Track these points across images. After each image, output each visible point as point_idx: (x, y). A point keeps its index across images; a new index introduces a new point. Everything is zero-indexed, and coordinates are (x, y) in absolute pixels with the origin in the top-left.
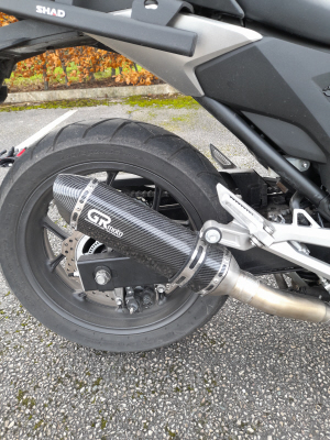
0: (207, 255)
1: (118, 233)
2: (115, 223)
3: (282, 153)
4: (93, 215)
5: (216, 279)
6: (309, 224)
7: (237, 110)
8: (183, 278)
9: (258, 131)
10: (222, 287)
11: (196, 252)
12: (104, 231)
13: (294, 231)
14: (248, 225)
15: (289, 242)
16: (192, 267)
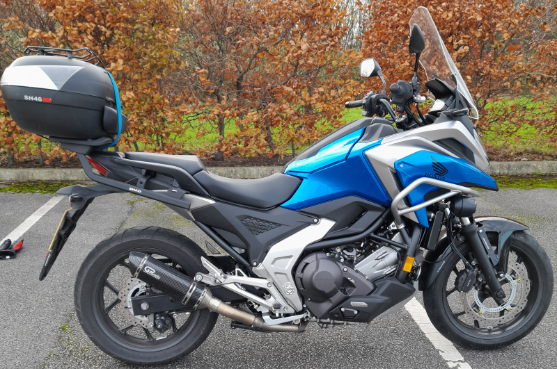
0: (197, 287)
1: (158, 277)
2: (157, 273)
3: (230, 245)
4: (147, 269)
5: (201, 297)
6: (242, 276)
7: (210, 227)
8: (187, 298)
9: (219, 236)
10: (203, 302)
11: (192, 286)
12: (151, 277)
13: (236, 278)
14: (215, 275)
15: (235, 283)
16: (190, 292)
